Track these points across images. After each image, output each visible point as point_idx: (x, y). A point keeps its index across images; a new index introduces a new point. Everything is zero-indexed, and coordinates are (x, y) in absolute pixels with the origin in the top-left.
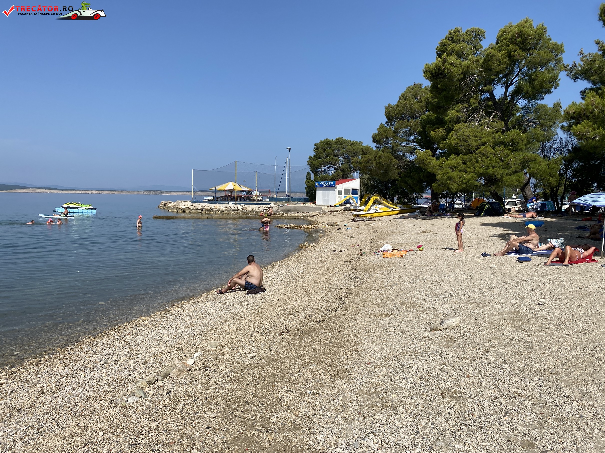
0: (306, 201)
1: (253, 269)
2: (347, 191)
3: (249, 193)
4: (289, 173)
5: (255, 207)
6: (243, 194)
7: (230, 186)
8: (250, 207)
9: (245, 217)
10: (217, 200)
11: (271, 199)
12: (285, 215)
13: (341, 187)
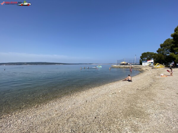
0: (139, 65)
1: (129, 77)
2: (150, 63)
3: (127, 63)
4: (136, 60)
5: (129, 66)
6: (126, 64)
7: (123, 62)
8: (127, 66)
9: (127, 68)
10: (121, 65)
11: (132, 65)
12: (135, 67)
13: (148, 62)
